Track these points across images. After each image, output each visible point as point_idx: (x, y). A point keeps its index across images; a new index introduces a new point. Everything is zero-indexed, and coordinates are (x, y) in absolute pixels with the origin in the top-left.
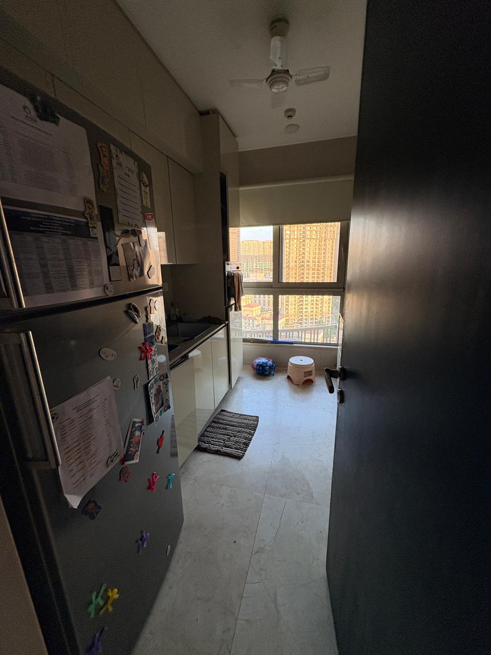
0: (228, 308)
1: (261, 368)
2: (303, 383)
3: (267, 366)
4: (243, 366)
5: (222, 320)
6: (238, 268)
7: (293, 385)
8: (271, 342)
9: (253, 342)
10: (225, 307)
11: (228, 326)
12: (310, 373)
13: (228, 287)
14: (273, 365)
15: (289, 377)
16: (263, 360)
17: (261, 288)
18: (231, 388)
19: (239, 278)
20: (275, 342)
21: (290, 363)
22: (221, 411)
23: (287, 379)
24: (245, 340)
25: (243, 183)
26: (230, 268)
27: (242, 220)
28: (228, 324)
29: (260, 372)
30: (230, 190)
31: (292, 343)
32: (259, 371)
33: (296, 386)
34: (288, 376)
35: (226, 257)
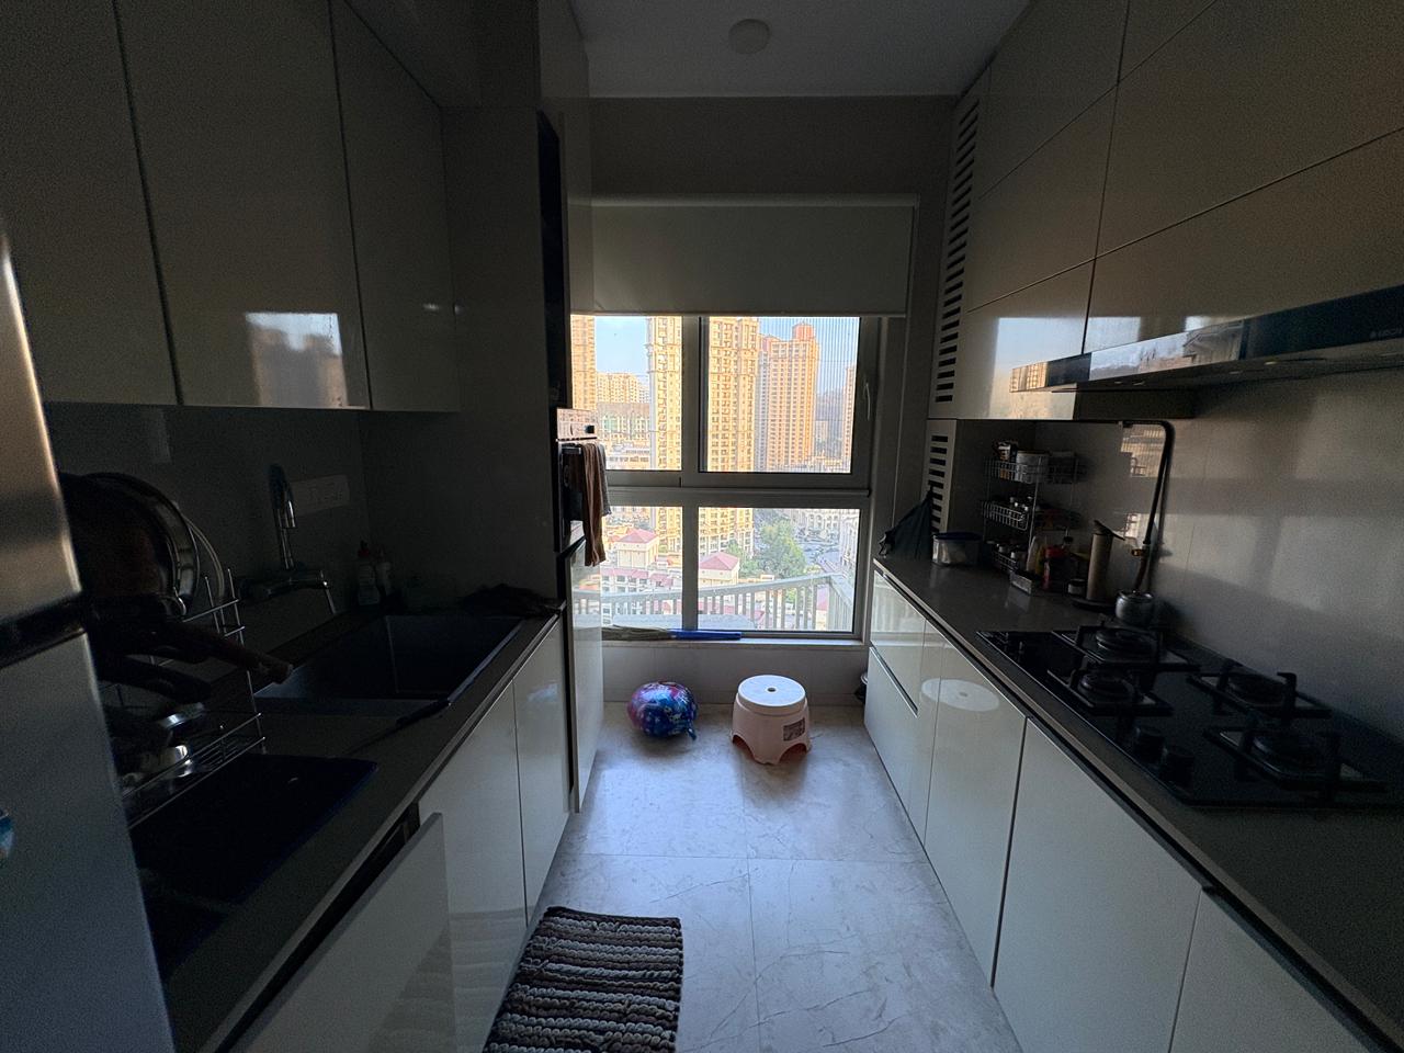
0: (565, 554)
1: (657, 720)
2: (781, 760)
3: (674, 712)
4: (605, 706)
5: (553, 601)
6: (590, 429)
7: (754, 766)
8: (679, 636)
9: (629, 639)
10: (554, 556)
11: (566, 617)
12: (798, 728)
13: (566, 490)
14: (689, 705)
15: (737, 740)
16: (661, 693)
17: (650, 487)
18: (577, 811)
19: (598, 457)
20: (690, 634)
21: (740, 698)
22: (546, 915)
23: (731, 747)
24: (610, 634)
25: (602, 187)
26: (568, 427)
27: (599, 296)
28: (565, 609)
29: (656, 732)
30: (573, 203)
31: (736, 636)
32: (652, 730)
33: (763, 772)
34: (735, 737)
35: (562, 395)
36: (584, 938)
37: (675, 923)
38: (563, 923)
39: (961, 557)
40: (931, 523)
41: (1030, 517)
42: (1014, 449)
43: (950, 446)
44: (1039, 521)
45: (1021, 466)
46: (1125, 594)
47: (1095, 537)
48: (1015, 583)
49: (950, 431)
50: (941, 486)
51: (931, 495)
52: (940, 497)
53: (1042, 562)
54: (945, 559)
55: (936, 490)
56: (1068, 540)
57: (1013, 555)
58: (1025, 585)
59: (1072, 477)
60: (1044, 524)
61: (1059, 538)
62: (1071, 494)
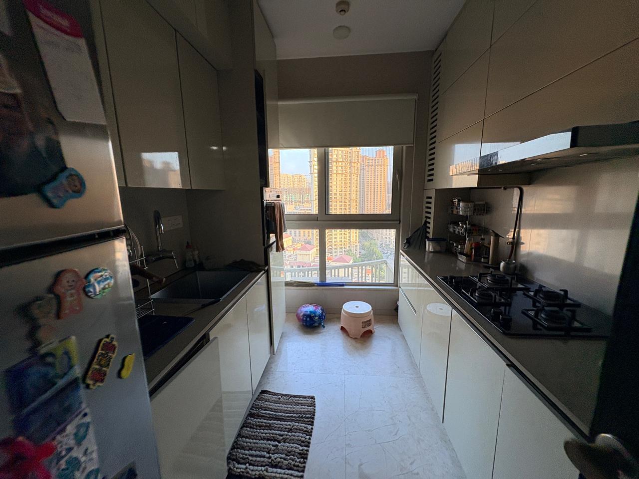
0: (267, 248)
1: (308, 319)
2: (361, 336)
3: (315, 316)
4: (287, 315)
5: (261, 266)
6: (278, 196)
7: (349, 339)
8: (319, 285)
9: (297, 286)
10: (263, 247)
11: (268, 272)
12: (368, 323)
13: (268, 221)
14: (322, 314)
15: (342, 328)
16: (310, 308)
17: (306, 221)
18: (274, 354)
19: (281, 209)
20: (323, 284)
21: (343, 310)
22: (260, 393)
23: (340, 331)
24: (288, 284)
25: (282, 96)
26: (269, 196)
27: (281, 141)
28: (268, 269)
29: (308, 324)
30: (269, 103)
31: (343, 285)
32: (306, 323)
33: (353, 342)
34: (342, 327)
35: (264, 179)
36: (275, 402)
37: (313, 398)
38: (267, 396)
39: (438, 249)
40: (426, 235)
41: (466, 230)
42: (459, 201)
43: (433, 200)
44: (470, 232)
45: (462, 208)
46: (504, 261)
47: (492, 237)
48: (459, 258)
49: (433, 194)
50: (430, 218)
51: (426, 222)
52: (429, 223)
53: (471, 249)
54: (431, 249)
55: (428, 220)
56: (483, 239)
57: (459, 246)
58: (463, 258)
59: (484, 212)
60: (472, 233)
61: (478, 239)
62: (484, 220)
